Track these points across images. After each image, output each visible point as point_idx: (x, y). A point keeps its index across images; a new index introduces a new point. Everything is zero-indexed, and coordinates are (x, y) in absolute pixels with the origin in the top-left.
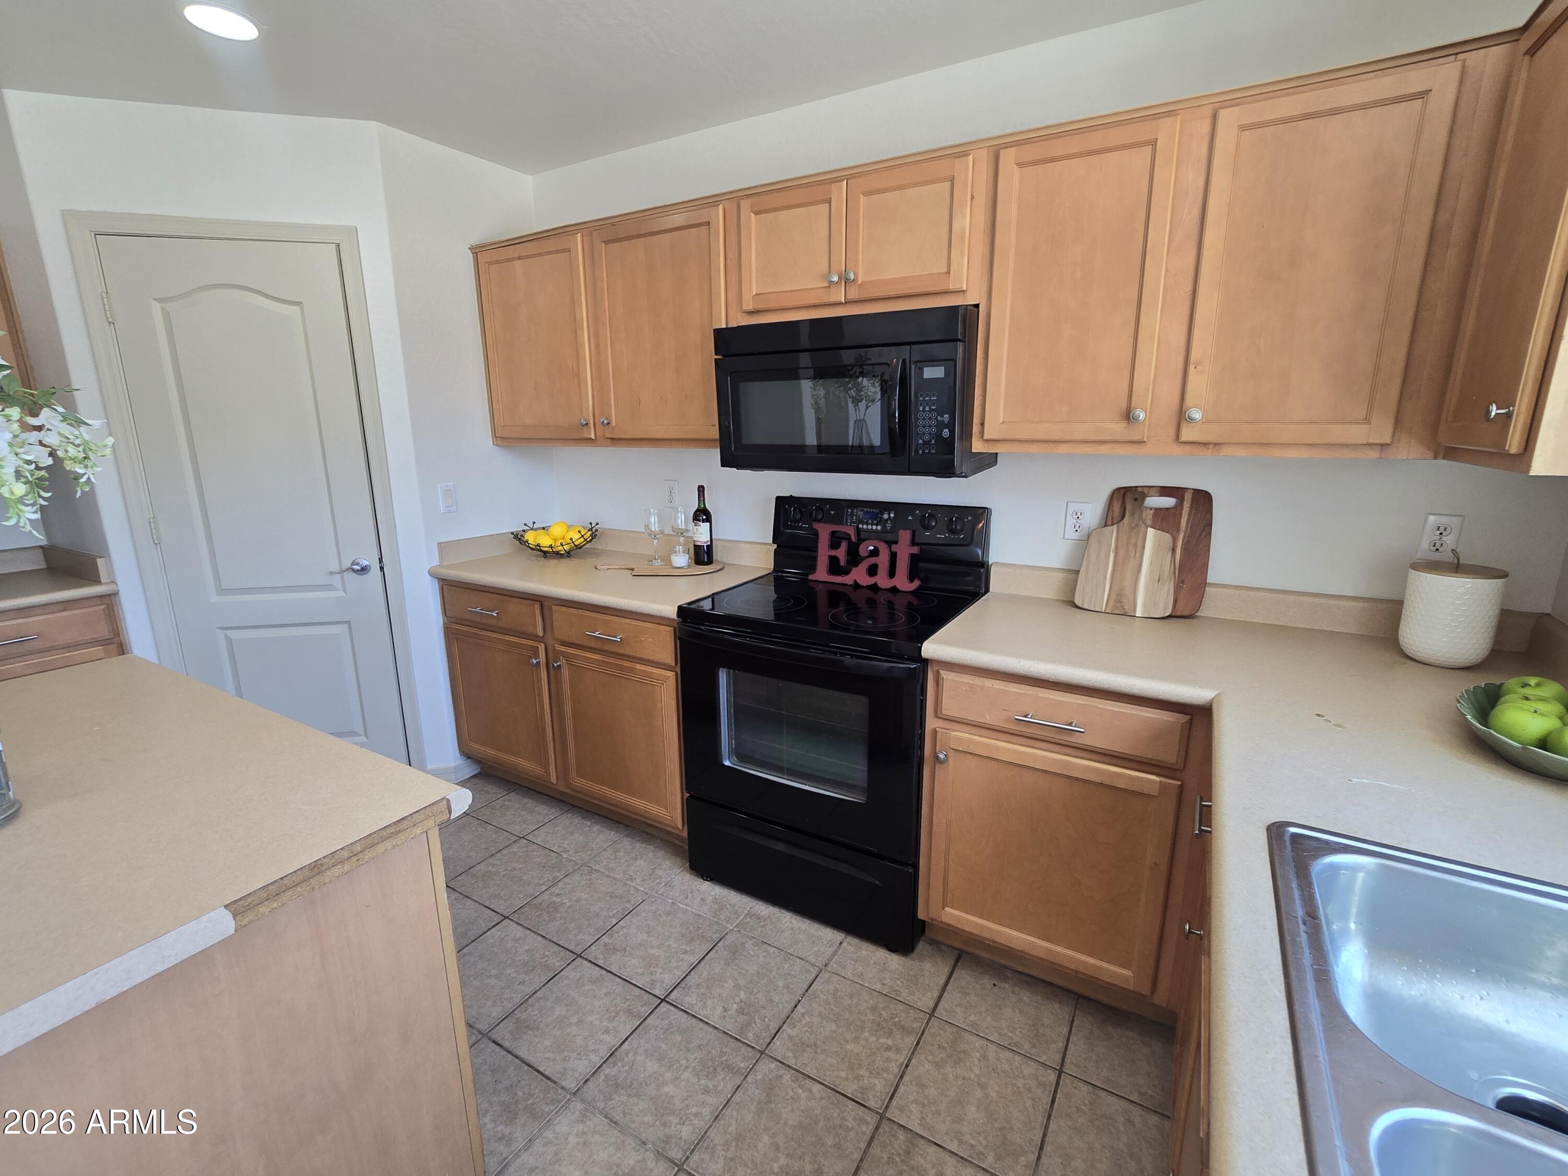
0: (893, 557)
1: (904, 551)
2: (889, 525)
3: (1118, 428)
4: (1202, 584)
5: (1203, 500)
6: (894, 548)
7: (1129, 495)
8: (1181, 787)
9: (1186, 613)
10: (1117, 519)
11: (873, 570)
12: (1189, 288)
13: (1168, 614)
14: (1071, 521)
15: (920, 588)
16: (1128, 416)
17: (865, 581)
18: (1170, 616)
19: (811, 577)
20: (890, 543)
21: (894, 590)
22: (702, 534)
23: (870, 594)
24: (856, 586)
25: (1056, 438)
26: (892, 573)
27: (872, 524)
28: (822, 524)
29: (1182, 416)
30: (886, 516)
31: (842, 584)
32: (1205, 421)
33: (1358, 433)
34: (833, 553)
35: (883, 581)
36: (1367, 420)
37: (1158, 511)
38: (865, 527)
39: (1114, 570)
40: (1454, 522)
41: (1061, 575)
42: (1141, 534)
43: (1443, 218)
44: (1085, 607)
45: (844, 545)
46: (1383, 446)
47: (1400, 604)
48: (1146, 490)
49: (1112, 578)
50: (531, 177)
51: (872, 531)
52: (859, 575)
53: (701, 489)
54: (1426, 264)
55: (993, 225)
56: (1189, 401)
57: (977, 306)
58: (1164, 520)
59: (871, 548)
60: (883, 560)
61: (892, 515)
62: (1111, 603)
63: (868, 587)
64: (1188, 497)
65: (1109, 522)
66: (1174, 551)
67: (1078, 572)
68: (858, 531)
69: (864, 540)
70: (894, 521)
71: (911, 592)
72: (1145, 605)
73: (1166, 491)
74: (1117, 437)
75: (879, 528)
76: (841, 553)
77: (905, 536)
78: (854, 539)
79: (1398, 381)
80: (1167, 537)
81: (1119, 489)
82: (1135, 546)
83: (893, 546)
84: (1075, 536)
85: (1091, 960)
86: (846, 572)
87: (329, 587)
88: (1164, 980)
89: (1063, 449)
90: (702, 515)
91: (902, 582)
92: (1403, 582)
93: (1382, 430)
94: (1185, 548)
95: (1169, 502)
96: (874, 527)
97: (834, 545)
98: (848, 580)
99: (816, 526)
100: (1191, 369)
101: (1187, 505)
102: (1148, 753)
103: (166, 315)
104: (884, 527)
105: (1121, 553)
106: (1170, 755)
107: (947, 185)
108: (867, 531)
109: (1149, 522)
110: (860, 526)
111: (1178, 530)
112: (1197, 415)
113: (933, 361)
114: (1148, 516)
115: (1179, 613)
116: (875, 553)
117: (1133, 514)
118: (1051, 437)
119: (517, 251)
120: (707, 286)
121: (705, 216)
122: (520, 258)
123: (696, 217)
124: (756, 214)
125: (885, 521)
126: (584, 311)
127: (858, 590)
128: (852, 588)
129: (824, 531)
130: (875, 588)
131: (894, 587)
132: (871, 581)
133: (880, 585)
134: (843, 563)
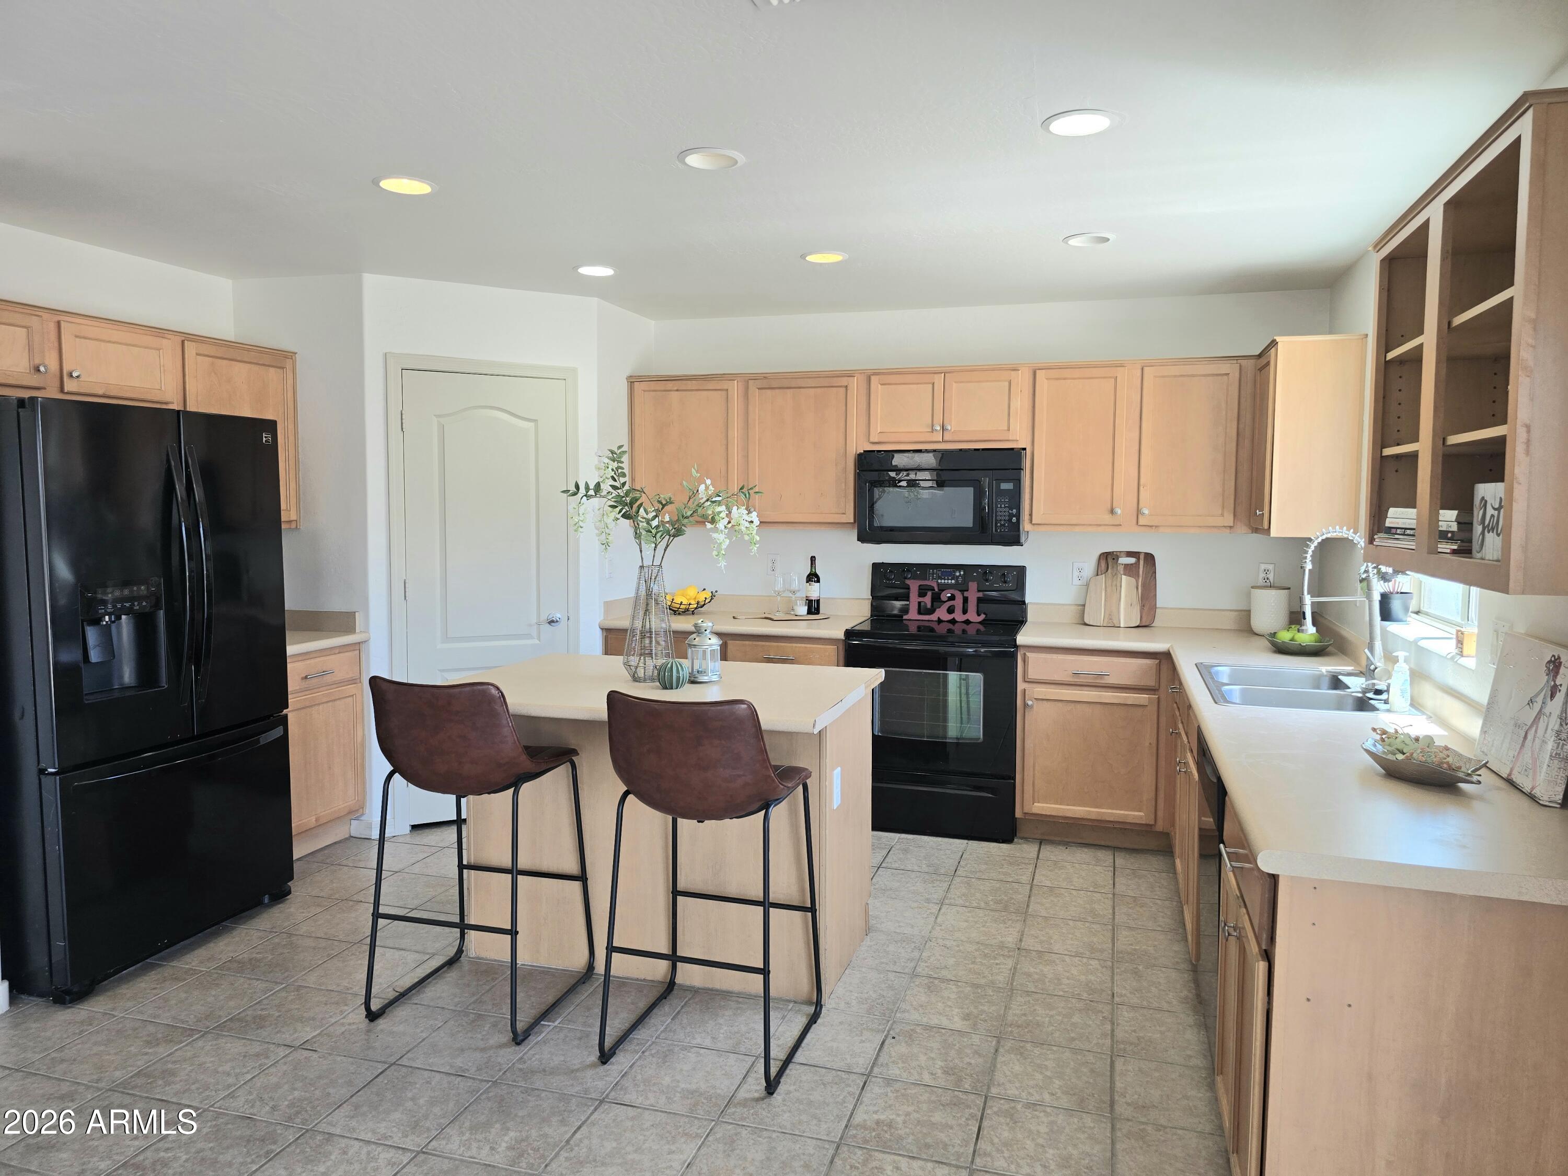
0: (966, 600)
1: (973, 595)
2: (960, 579)
3: (1107, 518)
4: (1154, 608)
5: (1150, 559)
6: (966, 594)
7: (1109, 557)
8: (1158, 698)
9: (1147, 624)
10: (1104, 571)
11: (951, 610)
12: (1137, 448)
13: (1137, 624)
14: (1076, 573)
15: (984, 620)
16: (1112, 511)
17: (946, 617)
18: (1138, 627)
19: (905, 617)
20: (962, 591)
21: (967, 622)
22: (814, 591)
23: (950, 626)
24: (940, 621)
25: (1074, 523)
26: (965, 611)
27: (948, 579)
28: (912, 581)
29: (1139, 512)
30: (958, 574)
31: (929, 621)
32: (1150, 515)
33: (1220, 521)
34: (921, 599)
35: (959, 616)
36: (1222, 515)
37: (1126, 566)
38: (943, 581)
39: (1105, 600)
40: (1271, 567)
41: (1073, 608)
42: (1119, 579)
43: (1241, 426)
44: (1091, 624)
45: (929, 594)
46: (1231, 527)
47: (1249, 611)
48: (1118, 554)
49: (1105, 605)
50: (653, 322)
51: (948, 584)
52: (941, 613)
53: (813, 559)
54: (1237, 445)
55: (1034, 407)
56: (1141, 505)
57: (1024, 449)
59: (949, 595)
60: (958, 603)
61: (962, 573)
62: (1106, 621)
63: (948, 621)
64: (1142, 557)
65: (1100, 573)
66: (1137, 588)
67: (1084, 605)
68: (938, 584)
69: (943, 590)
70: (964, 577)
71: (980, 623)
72: (1125, 620)
73: (1130, 554)
74: (1107, 523)
75: (953, 581)
76: (927, 600)
77: (973, 586)
78: (936, 590)
79: (1232, 497)
80: (1133, 580)
81: (1103, 553)
82: (1116, 585)
83: (965, 593)
84: (1079, 583)
85: (1122, 812)
86: (931, 611)
87: (528, 636)
88: (1160, 814)
89: (1077, 529)
90: (813, 577)
91: (972, 616)
92: (1249, 596)
93: (1229, 520)
94: (1144, 585)
95: (1132, 560)
96: (950, 581)
97: (922, 594)
98: (934, 617)
99: (907, 582)
100: (1141, 488)
101: (1142, 562)
102: (1142, 683)
103: (442, 428)
104: (957, 581)
105: (1108, 590)
106: (1151, 683)
107: (1007, 384)
108: (945, 584)
109: (1122, 572)
110: (939, 581)
111: (1138, 577)
112: (1146, 511)
113: (1007, 480)
114: (1121, 568)
115: (1143, 624)
116: (952, 598)
117: (1113, 567)
118: (1072, 523)
119: (676, 385)
120: (843, 424)
121: (844, 382)
122: (677, 390)
123: (837, 381)
124: (882, 385)
125: (958, 577)
126: (735, 432)
127: (941, 624)
128: (936, 623)
129: (914, 585)
130: (953, 621)
131: (968, 620)
132: (950, 617)
133: (957, 619)
134: (929, 606)
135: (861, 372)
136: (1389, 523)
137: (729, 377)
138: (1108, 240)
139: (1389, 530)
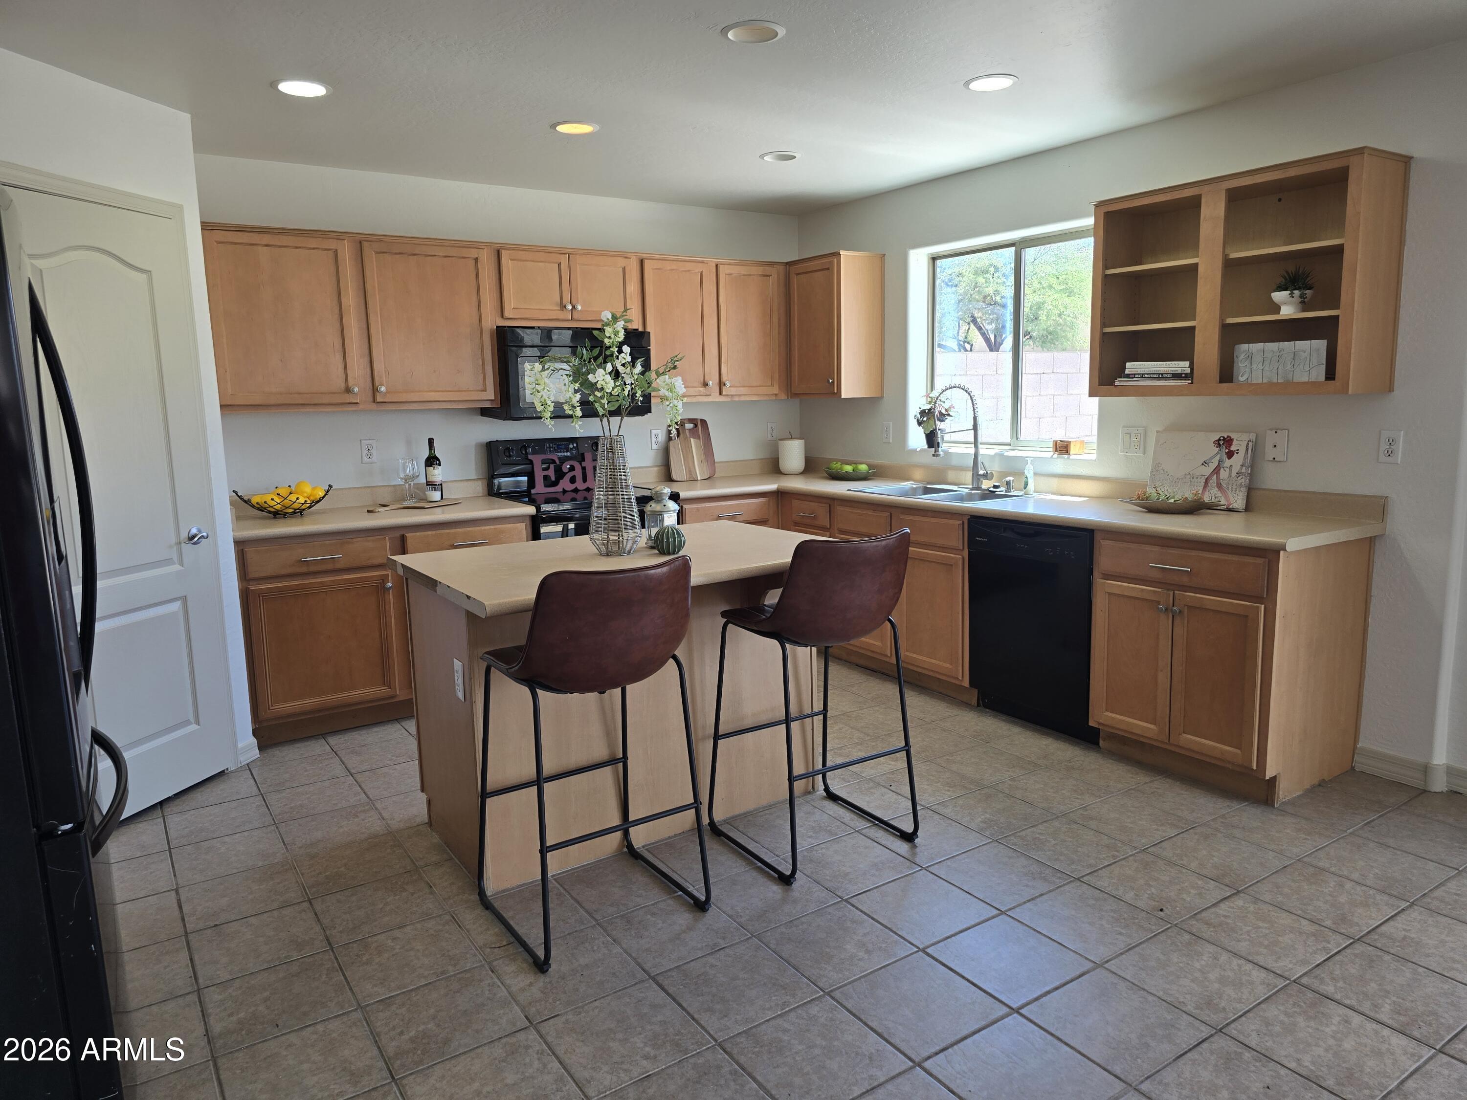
0: (584, 469)
1: (590, 464)
2: (575, 451)
3: (702, 390)
4: (714, 462)
5: (703, 423)
6: (584, 464)
9: (713, 475)
10: (677, 436)
11: (573, 480)
13: (708, 476)
14: (654, 440)
16: (705, 384)
17: (570, 487)
18: (707, 479)
19: (531, 490)
20: (580, 462)
21: (588, 490)
22: (435, 474)
24: (564, 491)
26: (585, 480)
27: (565, 452)
28: (535, 455)
29: (721, 384)
30: (571, 446)
31: (555, 493)
32: (730, 386)
33: (771, 390)
34: (545, 473)
35: (580, 485)
36: (772, 385)
37: (691, 431)
39: (684, 460)
40: (774, 425)
42: (688, 442)
44: (678, 480)
45: (552, 467)
46: (776, 394)
48: (684, 421)
51: (566, 457)
52: (565, 484)
53: (431, 442)
55: (643, 292)
56: (723, 378)
58: (694, 432)
59: (568, 466)
60: (578, 473)
61: (574, 445)
63: (572, 491)
64: (698, 422)
65: (673, 438)
66: (700, 448)
68: (558, 457)
69: (563, 463)
70: (577, 448)
72: (699, 474)
73: (691, 421)
75: (569, 454)
76: (551, 473)
77: (588, 456)
78: (558, 462)
79: (777, 371)
80: (698, 442)
82: (688, 447)
84: (656, 447)
86: (555, 484)
87: (168, 562)
90: (432, 461)
93: (776, 389)
94: (704, 445)
95: (693, 426)
96: (567, 453)
97: (545, 468)
99: (531, 457)
100: (723, 365)
101: (699, 427)
104: (572, 452)
105: (684, 451)
107: (621, 270)
108: (563, 457)
109: (689, 435)
111: (700, 439)
112: (728, 383)
114: (688, 432)
116: (572, 468)
117: (683, 433)
119: (266, 239)
120: (475, 298)
121: (474, 253)
122: (266, 245)
123: (465, 253)
124: (511, 260)
125: (572, 449)
126: (351, 299)
127: (566, 494)
128: (562, 494)
129: (537, 459)
130: (576, 490)
131: (588, 487)
132: (573, 487)
133: (579, 488)
134: (553, 479)
135: (488, 244)
136: (1127, 372)
137: (339, 236)
138: (795, 157)
139: (1128, 376)
